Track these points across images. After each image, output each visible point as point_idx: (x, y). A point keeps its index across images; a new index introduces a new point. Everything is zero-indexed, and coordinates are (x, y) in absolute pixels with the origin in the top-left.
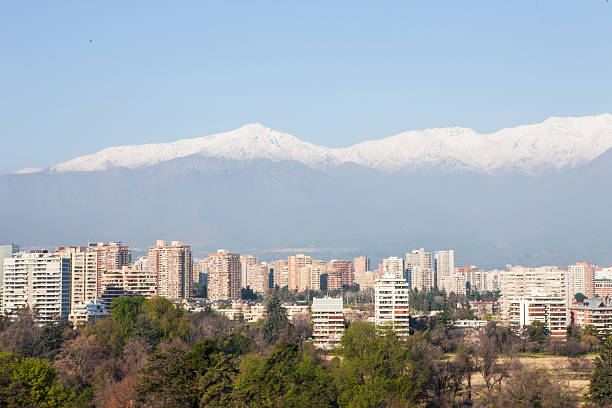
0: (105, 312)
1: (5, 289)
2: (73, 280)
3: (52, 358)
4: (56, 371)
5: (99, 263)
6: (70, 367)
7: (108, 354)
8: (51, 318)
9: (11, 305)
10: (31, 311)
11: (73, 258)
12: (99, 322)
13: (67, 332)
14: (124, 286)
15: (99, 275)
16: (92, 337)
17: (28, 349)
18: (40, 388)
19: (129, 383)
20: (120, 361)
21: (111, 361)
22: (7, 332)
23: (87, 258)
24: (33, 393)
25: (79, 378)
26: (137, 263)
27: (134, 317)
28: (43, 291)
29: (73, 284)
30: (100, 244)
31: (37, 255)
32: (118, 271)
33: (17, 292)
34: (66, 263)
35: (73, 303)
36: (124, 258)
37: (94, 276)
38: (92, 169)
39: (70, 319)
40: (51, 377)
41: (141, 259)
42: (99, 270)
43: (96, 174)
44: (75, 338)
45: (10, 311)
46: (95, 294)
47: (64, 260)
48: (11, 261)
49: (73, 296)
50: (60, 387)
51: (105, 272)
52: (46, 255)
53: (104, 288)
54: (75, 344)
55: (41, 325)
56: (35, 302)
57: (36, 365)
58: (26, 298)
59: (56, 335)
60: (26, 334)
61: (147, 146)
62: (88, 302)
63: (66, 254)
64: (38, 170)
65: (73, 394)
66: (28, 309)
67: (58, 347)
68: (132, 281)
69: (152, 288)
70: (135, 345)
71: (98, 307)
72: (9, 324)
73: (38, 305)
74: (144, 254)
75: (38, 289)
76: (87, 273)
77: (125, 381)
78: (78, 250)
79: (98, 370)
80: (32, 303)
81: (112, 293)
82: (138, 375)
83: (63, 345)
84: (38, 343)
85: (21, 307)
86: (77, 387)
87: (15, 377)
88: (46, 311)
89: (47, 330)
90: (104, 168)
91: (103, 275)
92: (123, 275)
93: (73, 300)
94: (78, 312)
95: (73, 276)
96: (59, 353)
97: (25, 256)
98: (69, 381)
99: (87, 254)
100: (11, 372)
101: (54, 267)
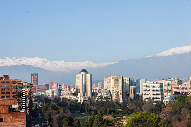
0: (174, 100)
1: (143, 93)
2: (164, 90)
3: (159, 114)
4: (161, 118)
5: (172, 84)
6: (164, 117)
7: (176, 113)
8: (158, 102)
9: (145, 97)
10: (152, 99)
11: (164, 83)
12: (173, 103)
13: (163, 106)
14: (180, 92)
15: (172, 88)
16: (171, 108)
17: (152, 111)
18: (156, 123)
19: (184, 123)
20: (180, 116)
21: (177, 115)
22: (145, 106)
23: (168, 83)
24: (154, 124)
25: (167, 120)
26: (184, 84)
27: (184, 101)
28: (155, 93)
29: (164, 91)
30: (172, 78)
31: (153, 82)
32: (178, 87)
33: (147, 93)
34: (162, 84)
35: (164, 97)
36: (180, 83)
37: (170, 88)
38: (168, 55)
39: (163, 102)
40: (159, 119)
41: (185, 83)
42: (172, 86)
44: (165, 108)
45: (145, 99)
46: (171, 94)
47: (161, 84)
48: (145, 84)
49: (164, 95)
50: (162, 123)
51: (174, 87)
52: (155, 82)
53: (174, 92)
54: (166, 110)
55: (155, 104)
56: (153, 96)
57: (154, 115)
58: (150, 95)
59: (160, 107)
60: (151, 106)
61: (186, 47)
62: (169, 97)
63: (161, 81)
64: (152, 56)
65: (166, 125)
66: (151, 98)
67: (160, 110)
68: (183, 90)
69: (189, 92)
70: (184, 110)
71: (172, 98)
72: (146, 103)
73: (154, 97)
74: (186, 81)
75: (153, 93)
76: (168, 88)
77: (183, 122)
78: (165, 80)
79: (173, 118)
80: (152, 97)
81: (176, 94)
82: (187, 120)
83: (162, 110)
84: (154, 109)
85: (148, 98)
86: (167, 123)
87: (148, 119)
88: (156, 99)
89: (157, 105)
90: (172, 54)
91: (173, 88)
92: (180, 88)
93: (164, 96)
94: (166, 100)
95: (164, 89)
96: (161, 112)
97: (149, 82)
98: (164, 121)
99: (168, 82)
100: (147, 118)
101: (158, 86)
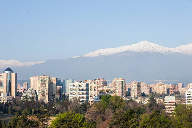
0: (99, 100)
1: (70, 93)
2: (90, 90)
3: (84, 114)
4: (85, 118)
5: (97, 85)
6: (89, 117)
7: (100, 113)
8: (83, 102)
9: (72, 97)
10: (78, 99)
11: (90, 83)
12: (98, 103)
13: (88, 106)
14: (105, 92)
15: (97, 89)
16: (95, 108)
17: (77, 111)
18: (81, 123)
19: (107, 122)
20: (104, 115)
21: (101, 115)
22: (71, 106)
23: (94, 83)
24: (79, 124)
25: (92, 120)
26: (108, 85)
27: (108, 101)
28: (81, 93)
29: (90, 91)
30: (97, 79)
31: (79, 82)
32: (103, 87)
33: (73, 93)
34: (88, 85)
35: (90, 97)
36: (105, 83)
37: (96, 89)
38: (95, 56)
39: (89, 102)
40: (84, 119)
41: (110, 84)
42: (97, 87)
43: (96, 57)
44: (90, 108)
45: (71, 99)
46: (96, 94)
47: (87, 84)
48: (71, 84)
49: (90, 95)
50: (86, 123)
51: (99, 88)
52: (81, 82)
53: (99, 92)
54: (90, 110)
55: (80, 104)
56: (79, 97)
57: (79, 115)
58: (76, 95)
59: (85, 107)
60: (76, 106)
61: (112, 48)
62: (94, 97)
63: (87, 82)
64: (79, 57)
65: (90, 125)
66: (77, 99)
67: (86, 110)
68: (107, 90)
69: (113, 93)
70: (108, 110)
71: (97, 98)
72: (71, 103)
73: (79, 98)
74: (111, 82)
75: (79, 93)
76: (94, 88)
77: (106, 121)
78: (91, 81)
79: (98, 118)
80: (78, 97)
81: (101, 94)
82: (110, 120)
83: (87, 110)
84: (80, 109)
85: (74, 98)
86: (91, 122)
87: (74, 119)
88: (82, 99)
89: (82, 105)
90: (98, 56)
91: (98, 88)
92: (105, 88)
93: (90, 96)
94: (91, 100)
95: (90, 89)
96: (86, 112)
97: (76, 83)
98: (89, 121)
99: (94, 82)
100: (72, 118)
101: (84, 86)
